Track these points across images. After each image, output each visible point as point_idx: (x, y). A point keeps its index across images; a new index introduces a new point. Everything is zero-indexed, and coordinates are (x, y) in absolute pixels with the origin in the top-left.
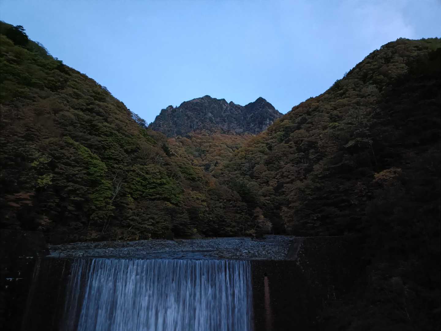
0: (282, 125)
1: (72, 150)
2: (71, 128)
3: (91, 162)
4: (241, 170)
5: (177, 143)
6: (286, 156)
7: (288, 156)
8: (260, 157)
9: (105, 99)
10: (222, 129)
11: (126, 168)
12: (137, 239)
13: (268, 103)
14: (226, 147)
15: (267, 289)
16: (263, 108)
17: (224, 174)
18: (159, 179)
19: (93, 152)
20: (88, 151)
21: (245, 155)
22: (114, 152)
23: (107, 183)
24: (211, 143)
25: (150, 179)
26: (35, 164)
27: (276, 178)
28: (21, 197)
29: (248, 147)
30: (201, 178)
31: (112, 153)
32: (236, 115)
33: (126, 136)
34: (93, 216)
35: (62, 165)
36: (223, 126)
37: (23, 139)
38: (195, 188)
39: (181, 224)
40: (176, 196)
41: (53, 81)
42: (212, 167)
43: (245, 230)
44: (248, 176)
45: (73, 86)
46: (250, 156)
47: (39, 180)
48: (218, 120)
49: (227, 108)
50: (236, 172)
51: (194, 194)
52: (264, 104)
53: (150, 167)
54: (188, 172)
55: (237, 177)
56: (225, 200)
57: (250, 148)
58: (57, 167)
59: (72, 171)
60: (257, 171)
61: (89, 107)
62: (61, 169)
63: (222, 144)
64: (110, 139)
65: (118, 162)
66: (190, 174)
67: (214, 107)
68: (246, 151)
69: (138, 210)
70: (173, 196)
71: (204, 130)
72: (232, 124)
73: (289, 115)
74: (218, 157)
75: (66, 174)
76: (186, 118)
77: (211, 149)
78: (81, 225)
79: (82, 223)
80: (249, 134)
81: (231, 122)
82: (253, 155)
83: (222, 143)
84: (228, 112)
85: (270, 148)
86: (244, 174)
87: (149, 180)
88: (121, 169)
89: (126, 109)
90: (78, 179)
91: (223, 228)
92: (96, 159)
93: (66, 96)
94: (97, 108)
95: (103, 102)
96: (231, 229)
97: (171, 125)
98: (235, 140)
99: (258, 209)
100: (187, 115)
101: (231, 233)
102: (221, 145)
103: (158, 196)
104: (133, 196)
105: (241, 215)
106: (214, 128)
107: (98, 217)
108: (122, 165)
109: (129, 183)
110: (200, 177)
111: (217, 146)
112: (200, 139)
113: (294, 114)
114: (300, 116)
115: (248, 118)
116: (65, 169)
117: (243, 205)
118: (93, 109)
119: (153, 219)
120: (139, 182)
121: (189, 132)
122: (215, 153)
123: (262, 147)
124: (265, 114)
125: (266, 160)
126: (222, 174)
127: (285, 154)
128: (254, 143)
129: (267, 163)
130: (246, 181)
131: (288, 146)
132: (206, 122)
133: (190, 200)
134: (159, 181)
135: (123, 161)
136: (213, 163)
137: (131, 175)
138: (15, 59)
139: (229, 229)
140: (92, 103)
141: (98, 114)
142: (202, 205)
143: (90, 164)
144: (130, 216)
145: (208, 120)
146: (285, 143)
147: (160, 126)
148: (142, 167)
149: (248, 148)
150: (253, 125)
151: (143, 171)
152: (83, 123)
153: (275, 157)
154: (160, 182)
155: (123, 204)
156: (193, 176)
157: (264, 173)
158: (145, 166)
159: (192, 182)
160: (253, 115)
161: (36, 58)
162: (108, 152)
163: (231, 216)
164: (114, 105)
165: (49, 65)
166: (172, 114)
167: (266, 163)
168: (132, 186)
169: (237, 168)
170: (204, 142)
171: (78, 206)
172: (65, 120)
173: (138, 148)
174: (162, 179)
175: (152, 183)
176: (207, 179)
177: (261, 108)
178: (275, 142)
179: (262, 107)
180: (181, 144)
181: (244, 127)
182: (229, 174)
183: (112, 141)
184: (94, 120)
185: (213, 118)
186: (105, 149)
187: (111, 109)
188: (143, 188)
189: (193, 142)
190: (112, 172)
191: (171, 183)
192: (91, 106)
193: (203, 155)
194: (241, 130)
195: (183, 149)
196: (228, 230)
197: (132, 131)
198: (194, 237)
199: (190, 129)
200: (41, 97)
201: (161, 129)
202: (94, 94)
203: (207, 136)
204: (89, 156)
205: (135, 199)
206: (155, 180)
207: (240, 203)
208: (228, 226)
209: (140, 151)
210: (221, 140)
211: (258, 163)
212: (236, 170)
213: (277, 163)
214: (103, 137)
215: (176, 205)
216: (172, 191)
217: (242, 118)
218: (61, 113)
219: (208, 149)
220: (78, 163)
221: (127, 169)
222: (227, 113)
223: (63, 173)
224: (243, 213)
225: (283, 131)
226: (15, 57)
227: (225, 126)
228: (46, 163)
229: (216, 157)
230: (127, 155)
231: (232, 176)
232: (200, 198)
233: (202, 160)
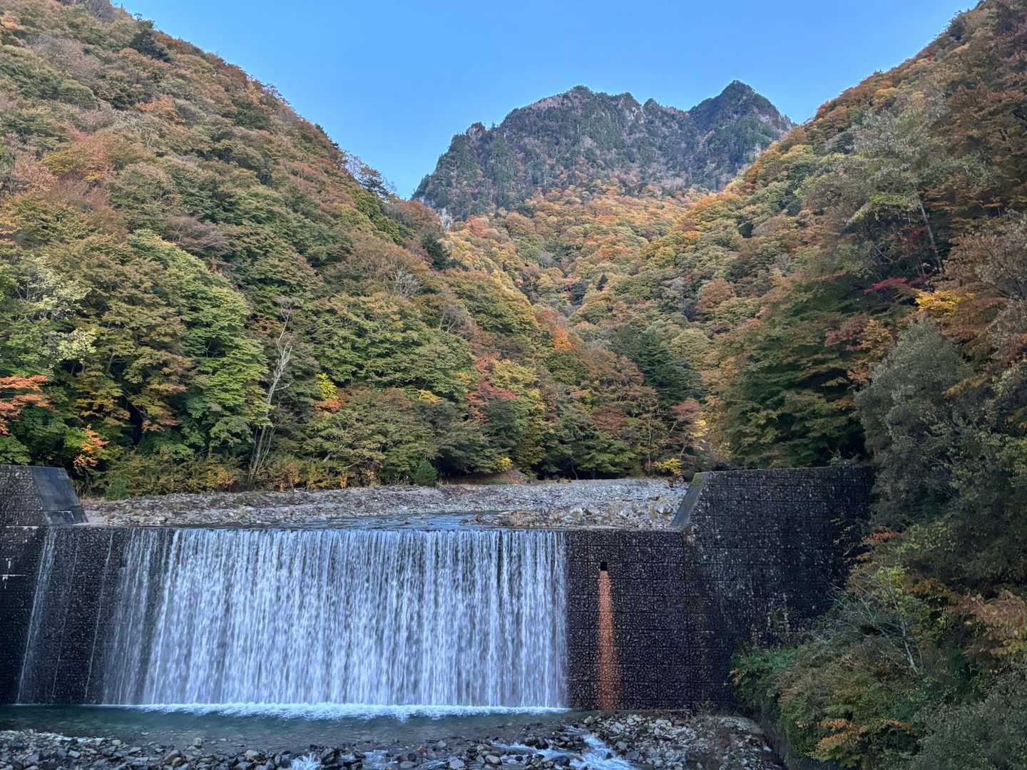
0: (783, 162)
1: (148, 265)
2: (155, 206)
3: (204, 292)
4: (661, 298)
5: (495, 231)
6: (788, 252)
7: (795, 252)
8: (717, 257)
9: (267, 119)
10: (623, 182)
11: (310, 306)
12: (343, 484)
13: (757, 97)
14: (630, 232)
15: (605, 601)
16: (744, 113)
17: (614, 312)
18: (402, 332)
19: (215, 267)
20: (196, 266)
21: (674, 254)
22: (277, 262)
23: (250, 345)
24: (587, 226)
25: (374, 331)
26: (46, 304)
27: (757, 315)
28: (13, 385)
29: (684, 231)
30: (529, 323)
31: (271, 265)
32: (665, 137)
33: (316, 219)
34: (215, 429)
35: (123, 304)
36: (626, 173)
37: (11, 243)
38: (513, 352)
39: (460, 447)
40: (446, 374)
41: (121, 80)
42: (592, 293)
43: (653, 460)
44: (678, 314)
45: (174, 90)
46: (689, 256)
47: (63, 343)
48: (613, 154)
49: (637, 118)
50: (648, 304)
51: (504, 368)
52: (745, 101)
53: (378, 301)
54: (492, 308)
55: (650, 318)
56: (597, 382)
57: (690, 234)
58: (109, 309)
59: (144, 317)
60: (706, 299)
61: (218, 146)
62: (119, 314)
63: (618, 225)
64: (267, 229)
65: (290, 289)
66: (497, 316)
67: (599, 119)
68: (678, 242)
69: (344, 414)
70: (438, 375)
71: (572, 187)
72: (654, 165)
73: (806, 130)
74: (607, 264)
75: (133, 325)
76: (521, 155)
77: (589, 243)
78: (190, 451)
79: (191, 446)
80: (699, 190)
81: (648, 160)
82: (697, 254)
83: (618, 221)
84: (641, 131)
85: (748, 231)
86: (671, 308)
87: (373, 335)
88: (297, 308)
89: (327, 144)
90: (162, 338)
91: (589, 457)
92: (222, 285)
93: (156, 119)
94: (239, 147)
95: (261, 128)
96: (612, 456)
97: (479, 179)
98: (659, 211)
99: (691, 403)
100: (522, 149)
101: (612, 469)
102: (616, 228)
103: (398, 375)
104: (334, 377)
105: (642, 421)
106: (599, 181)
107: (229, 431)
108: (300, 297)
109: (320, 343)
110: (526, 323)
111: (606, 233)
112: (559, 214)
113: (820, 126)
114: (841, 130)
115: (701, 146)
116: (128, 314)
117: (646, 395)
118: (228, 150)
119: (385, 434)
120: (345, 339)
121: (529, 195)
122: (599, 253)
123: (726, 227)
124: (750, 130)
125: (734, 266)
126: (610, 310)
127: (786, 247)
128: (702, 219)
129: (737, 273)
130: (673, 328)
131: (797, 222)
132: (576, 163)
133: (492, 385)
134: (399, 337)
135: (301, 286)
136: (593, 282)
137: (327, 322)
138: (21, 28)
139: (606, 457)
140: (228, 135)
141: (244, 163)
142: (526, 395)
143: (202, 298)
144: (325, 428)
145: (582, 159)
146: (789, 214)
147: (449, 184)
148: (352, 299)
149: (685, 235)
150: (714, 165)
151: (359, 312)
152: (193, 191)
153: (757, 255)
154: (403, 338)
155: (302, 399)
156: (506, 320)
157: (724, 303)
158: (362, 298)
159: (503, 335)
160: (713, 136)
161: (79, 21)
162: (263, 266)
163: (612, 424)
164: (292, 135)
165: (114, 37)
166: (481, 147)
167: (732, 275)
168: (329, 352)
169: (651, 292)
170: (569, 222)
171: (176, 404)
172: (140, 186)
173: (348, 252)
174: (409, 332)
175: (382, 342)
176: (546, 327)
177: (736, 113)
178: (763, 213)
179: (739, 109)
180: (505, 231)
181: (687, 172)
182: (629, 311)
183: (272, 235)
184: (223, 182)
185: (598, 152)
186: (252, 255)
187: (280, 146)
188: (360, 357)
189: (536, 223)
190: (275, 316)
191: (436, 339)
192: (225, 142)
193: (565, 259)
194: (679, 181)
195: (511, 245)
196: (603, 461)
197: (336, 204)
198: (503, 479)
199: (532, 188)
200: (84, 129)
201: (454, 191)
202: (234, 109)
203: (577, 206)
204: (199, 276)
205: (338, 384)
206: (388, 335)
207: (637, 387)
208: (604, 450)
209: (350, 258)
210: (616, 214)
211: (707, 277)
212: (647, 298)
213: (761, 272)
214: (248, 226)
215: (451, 397)
216: (437, 360)
217: (683, 145)
218: (130, 167)
219: (579, 241)
220: (163, 295)
221: (314, 309)
222: (638, 135)
223: (122, 325)
224: (645, 416)
225: (788, 177)
226: (23, 22)
227: (632, 173)
228: (76, 302)
229: (601, 264)
230: (312, 272)
231: (635, 315)
232: (520, 377)
233: (561, 273)
